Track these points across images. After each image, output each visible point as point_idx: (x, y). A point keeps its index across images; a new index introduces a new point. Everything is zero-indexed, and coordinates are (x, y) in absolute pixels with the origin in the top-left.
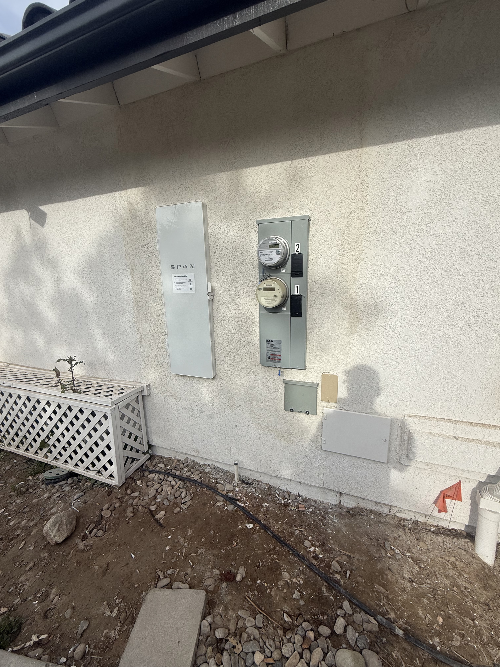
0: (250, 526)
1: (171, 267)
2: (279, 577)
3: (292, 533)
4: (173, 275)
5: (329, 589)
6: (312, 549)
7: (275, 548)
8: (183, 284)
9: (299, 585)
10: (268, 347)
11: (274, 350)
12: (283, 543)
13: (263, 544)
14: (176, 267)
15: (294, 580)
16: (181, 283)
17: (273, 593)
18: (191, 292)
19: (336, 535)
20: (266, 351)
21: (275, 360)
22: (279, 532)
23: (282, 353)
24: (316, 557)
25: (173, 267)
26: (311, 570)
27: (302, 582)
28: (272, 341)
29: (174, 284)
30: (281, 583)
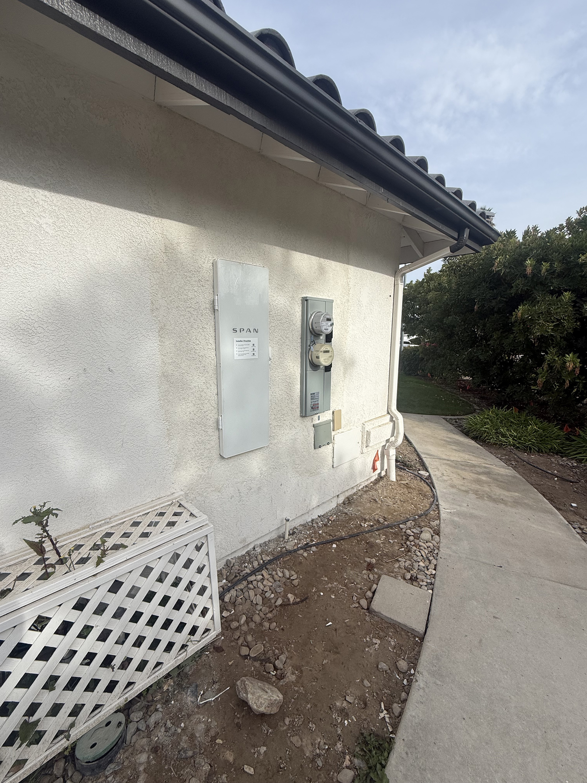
0: (334, 546)
1: (233, 330)
2: (377, 545)
3: (352, 528)
4: (235, 339)
5: (392, 528)
6: (366, 526)
7: (357, 540)
8: (246, 349)
9: (386, 539)
10: (312, 399)
11: (315, 400)
12: (357, 535)
13: (352, 545)
14: (238, 330)
15: (382, 539)
16: (244, 348)
17: (387, 551)
18: (253, 357)
19: (361, 512)
20: (310, 403)
21: (315, 408)
22: (348, 533)
23: (319, 402)
24: (372, 526)
25: (235, 330)
26: (379, 530)
27: (384, 537)
28: (314, 394)
29: (235, 349)
30: (382, 545)
